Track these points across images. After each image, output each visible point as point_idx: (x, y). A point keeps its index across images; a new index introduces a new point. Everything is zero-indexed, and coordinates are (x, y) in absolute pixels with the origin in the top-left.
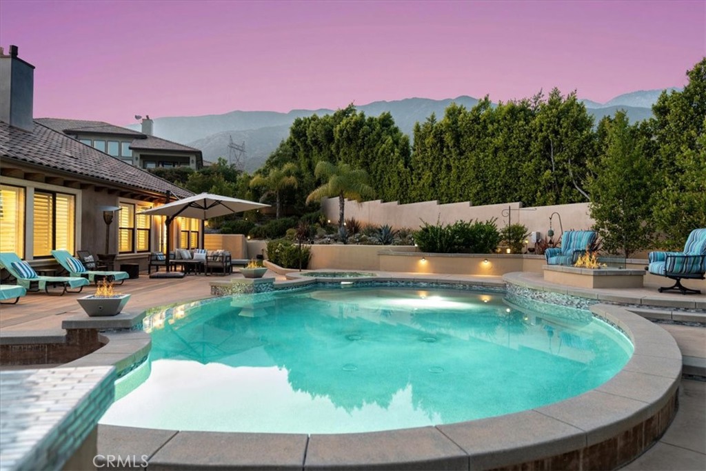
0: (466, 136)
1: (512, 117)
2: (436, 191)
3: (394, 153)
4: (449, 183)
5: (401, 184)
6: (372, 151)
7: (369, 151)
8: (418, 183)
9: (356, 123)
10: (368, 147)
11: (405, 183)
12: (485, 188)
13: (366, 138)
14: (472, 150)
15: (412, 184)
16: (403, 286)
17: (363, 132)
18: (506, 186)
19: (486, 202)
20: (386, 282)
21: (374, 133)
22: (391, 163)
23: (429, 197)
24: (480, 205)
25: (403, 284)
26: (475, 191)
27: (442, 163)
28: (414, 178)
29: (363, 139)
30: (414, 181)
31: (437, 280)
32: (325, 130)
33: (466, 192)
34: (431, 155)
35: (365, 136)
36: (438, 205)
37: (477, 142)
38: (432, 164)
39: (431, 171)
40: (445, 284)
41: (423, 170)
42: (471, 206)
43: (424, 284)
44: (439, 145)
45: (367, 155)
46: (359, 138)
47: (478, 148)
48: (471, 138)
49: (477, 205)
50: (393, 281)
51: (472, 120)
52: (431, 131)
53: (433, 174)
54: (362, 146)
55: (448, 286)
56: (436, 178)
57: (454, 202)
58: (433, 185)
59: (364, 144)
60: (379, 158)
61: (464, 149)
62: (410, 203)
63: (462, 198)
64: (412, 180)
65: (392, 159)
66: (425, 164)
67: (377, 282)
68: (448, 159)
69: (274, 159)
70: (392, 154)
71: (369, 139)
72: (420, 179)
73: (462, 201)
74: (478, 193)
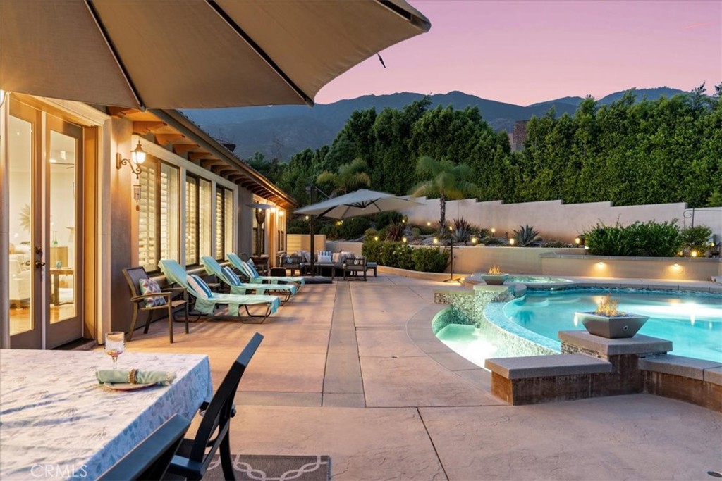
0: (607, 132)
1: (672, 111)
2: (557, 190)
3: (496, 150)
4: (576, 182)
5: (506, 182)
6: (464, 147)
7: (460, 147)
8: (531, 181)
9: (445, 117)
10: (459, 143)
11: (510, 182)
12: (631, 186)
13: (456, 133)
14: (614, 147)
15: (523, 182)
16: (608, 292)
17: (453, 126)
18: (662, 185)
19: (630, 202)
20: (590, 287)
21: (467, 127)
22: (493, 160)
23: (546, 195)
24: (623, 205)
25: (608, 290)
26: (616, 190)
27: (568, 160)
28: (524, 176)
29: (453, 134)
30: (525, 180)
31: (649, 286)
32: (399, 124)
33: (603, 190)
34: (553, 152)
35: (455, 130)
36: (563, 205)
37: (622, 138)
38: (553, 161)
39: (551, 169)
40: (659, 290)
41: (539, 167)
42: (611, 206)
43: (633, 290)
44: (565, 140)
45: (457, 151)
46: (448, 133)
47: (622, 144)
48: (614, 134)
49: (619, 205)
50: (597, 287)
51: (616, 115)
52: (554, 126)
53: (554, 171)
54: (451, 141)
55: (662, 292)
56: (558, 176)
57: (582, 202)
58: (554, 184)
59: (454, 139)
60: (474, 153)
61: (603, 145)
62: (516, 202)
63: (596, 198)
64: (522, 177)
65: (493, 156)
66: (542, 161)
67: (580, 287)
68: (578, 156)
69: (337, 154)
70: (493, 150)
71: (461, 134)
72: (533, 177)
73: (596, 201)
74: (620, 193)
